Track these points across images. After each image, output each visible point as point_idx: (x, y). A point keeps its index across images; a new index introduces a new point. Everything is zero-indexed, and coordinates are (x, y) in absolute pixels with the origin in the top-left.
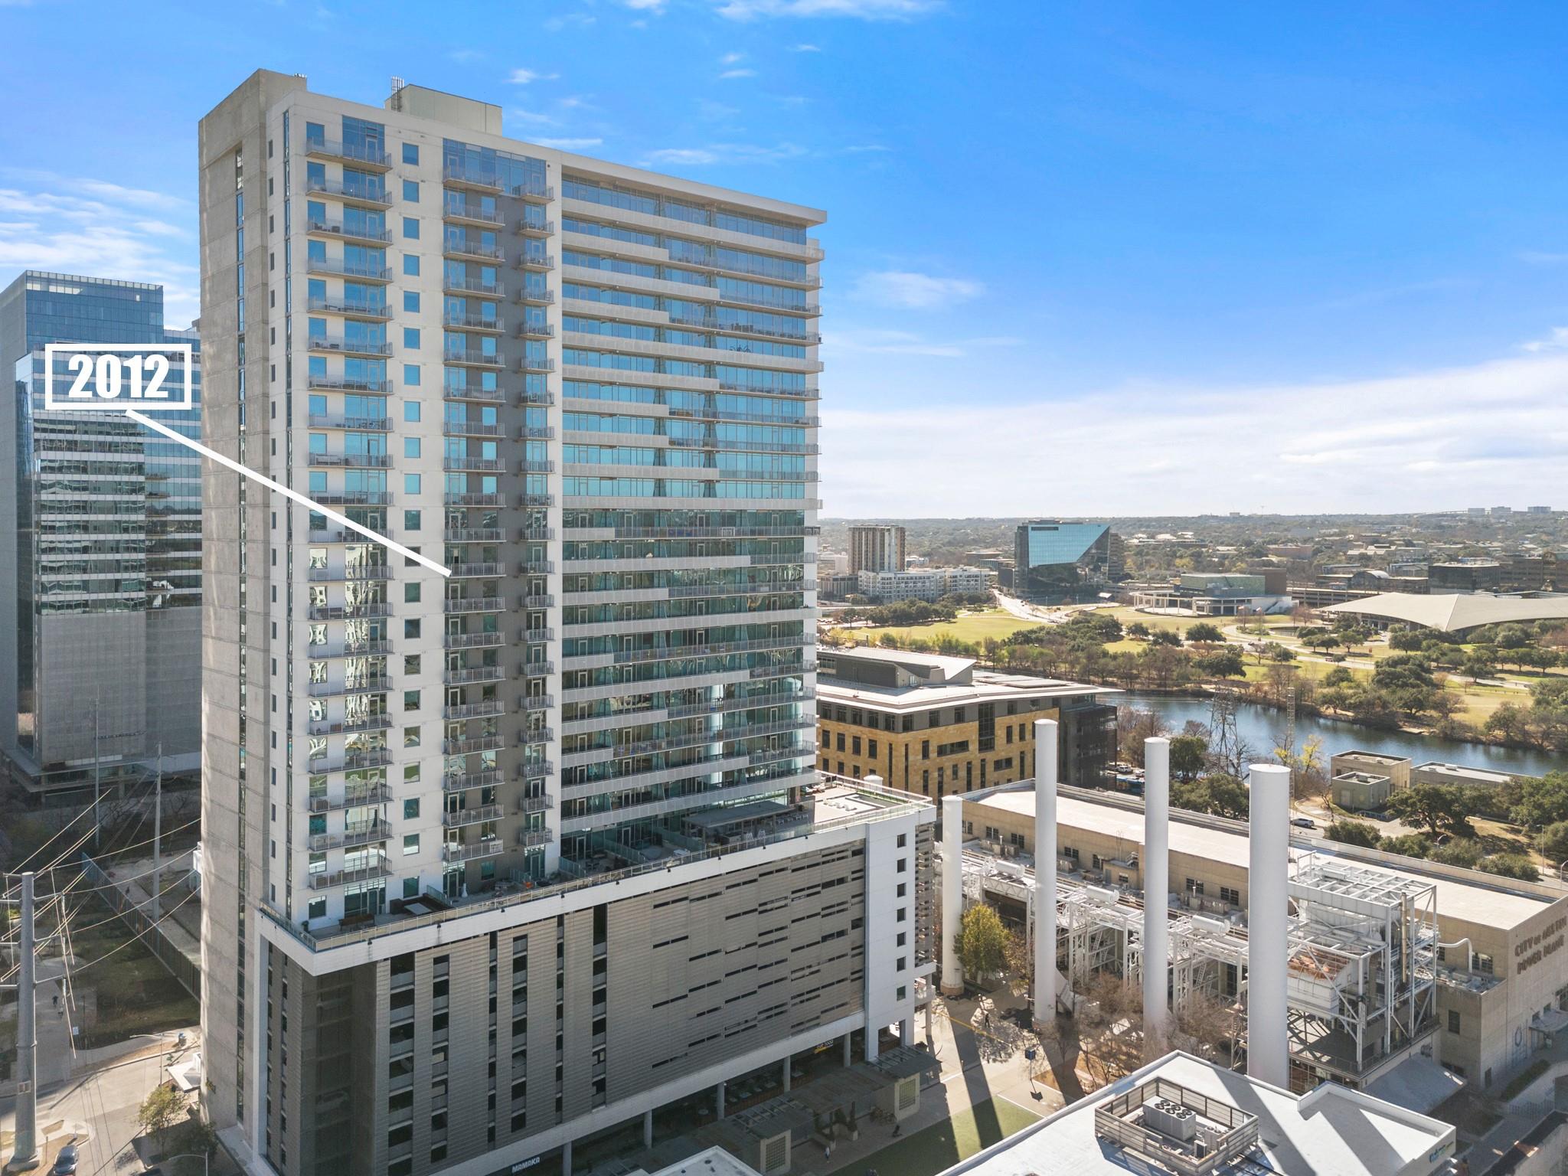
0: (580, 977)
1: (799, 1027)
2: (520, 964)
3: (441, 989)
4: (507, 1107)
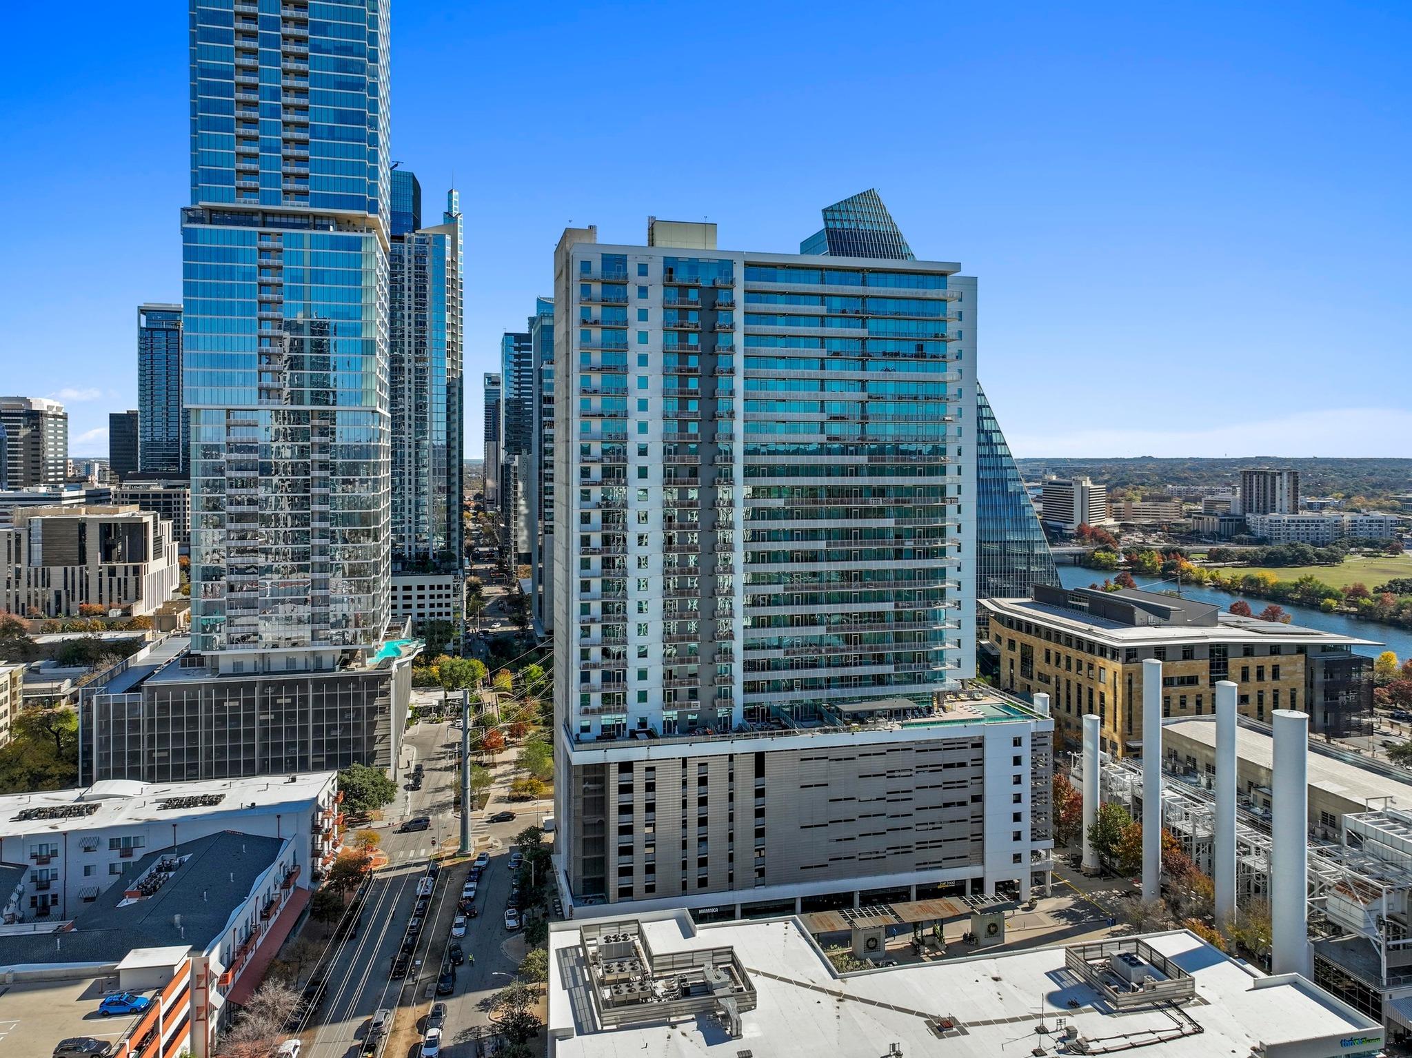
0: (746, 799)
1: (922, 866)
2: (703, 781)
3: (650, 787)
4: (694, 873)
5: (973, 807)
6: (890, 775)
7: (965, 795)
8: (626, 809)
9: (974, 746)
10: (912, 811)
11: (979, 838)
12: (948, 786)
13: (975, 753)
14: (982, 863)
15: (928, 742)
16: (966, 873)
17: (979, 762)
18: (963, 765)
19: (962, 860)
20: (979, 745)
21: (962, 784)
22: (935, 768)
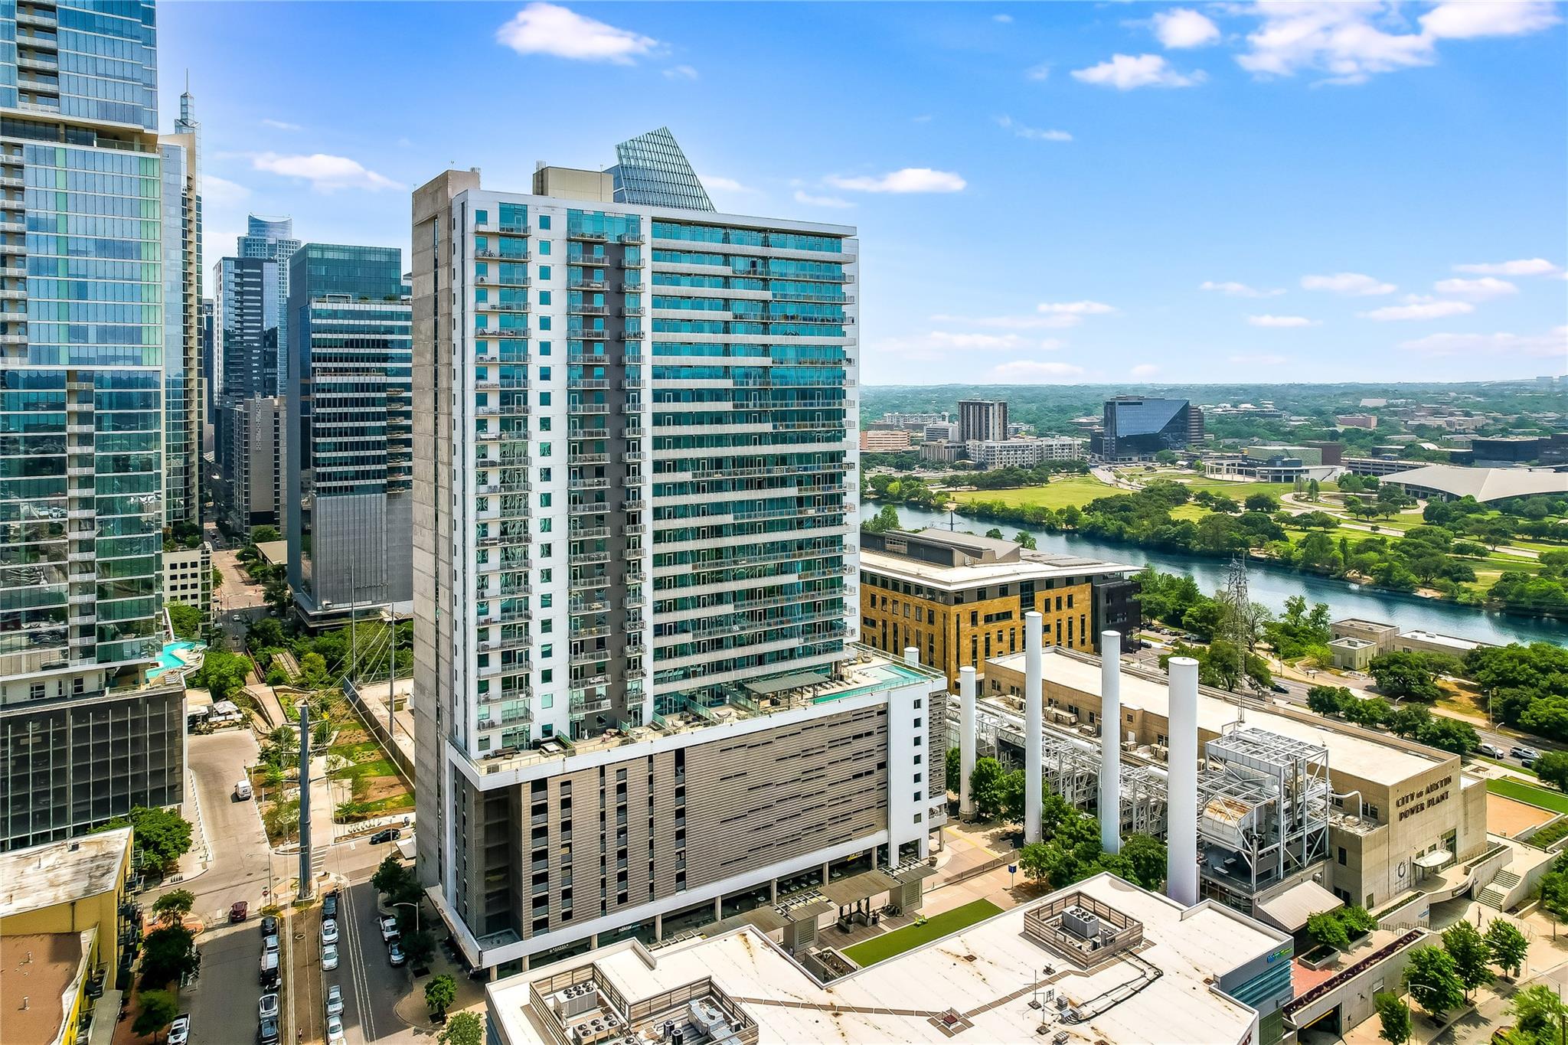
0: (666, 802)
1: (834, 841)
2: (622, 788)
3: (566, 803)
4: (614, 889)
5: (878, 774)
6: (806, 754)
7: (870, 764)
8: (540, 832)
9: (879, 713)
10: (825, 787)
11: (884, 804)
12: (857, 756)
13: (878, 720)
14: (887, 826)
15: (838, 715)
16: (871, 841)
17: (885, 729)
18: (869, 734)
19: (870, 828)
20: (884, 712)
21: (869, 753)
22: (845, 741)
